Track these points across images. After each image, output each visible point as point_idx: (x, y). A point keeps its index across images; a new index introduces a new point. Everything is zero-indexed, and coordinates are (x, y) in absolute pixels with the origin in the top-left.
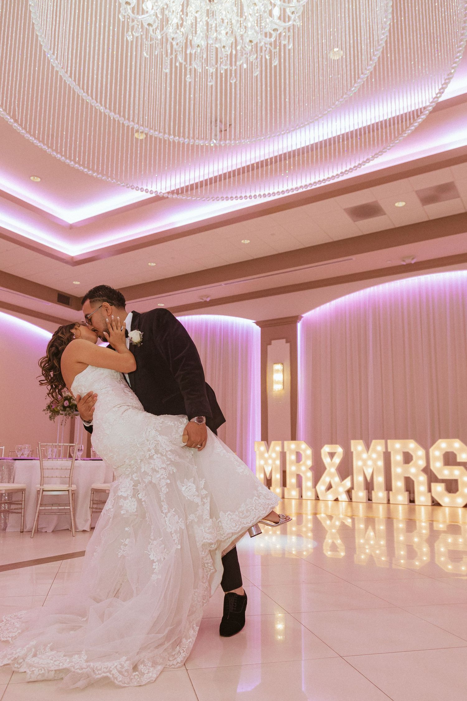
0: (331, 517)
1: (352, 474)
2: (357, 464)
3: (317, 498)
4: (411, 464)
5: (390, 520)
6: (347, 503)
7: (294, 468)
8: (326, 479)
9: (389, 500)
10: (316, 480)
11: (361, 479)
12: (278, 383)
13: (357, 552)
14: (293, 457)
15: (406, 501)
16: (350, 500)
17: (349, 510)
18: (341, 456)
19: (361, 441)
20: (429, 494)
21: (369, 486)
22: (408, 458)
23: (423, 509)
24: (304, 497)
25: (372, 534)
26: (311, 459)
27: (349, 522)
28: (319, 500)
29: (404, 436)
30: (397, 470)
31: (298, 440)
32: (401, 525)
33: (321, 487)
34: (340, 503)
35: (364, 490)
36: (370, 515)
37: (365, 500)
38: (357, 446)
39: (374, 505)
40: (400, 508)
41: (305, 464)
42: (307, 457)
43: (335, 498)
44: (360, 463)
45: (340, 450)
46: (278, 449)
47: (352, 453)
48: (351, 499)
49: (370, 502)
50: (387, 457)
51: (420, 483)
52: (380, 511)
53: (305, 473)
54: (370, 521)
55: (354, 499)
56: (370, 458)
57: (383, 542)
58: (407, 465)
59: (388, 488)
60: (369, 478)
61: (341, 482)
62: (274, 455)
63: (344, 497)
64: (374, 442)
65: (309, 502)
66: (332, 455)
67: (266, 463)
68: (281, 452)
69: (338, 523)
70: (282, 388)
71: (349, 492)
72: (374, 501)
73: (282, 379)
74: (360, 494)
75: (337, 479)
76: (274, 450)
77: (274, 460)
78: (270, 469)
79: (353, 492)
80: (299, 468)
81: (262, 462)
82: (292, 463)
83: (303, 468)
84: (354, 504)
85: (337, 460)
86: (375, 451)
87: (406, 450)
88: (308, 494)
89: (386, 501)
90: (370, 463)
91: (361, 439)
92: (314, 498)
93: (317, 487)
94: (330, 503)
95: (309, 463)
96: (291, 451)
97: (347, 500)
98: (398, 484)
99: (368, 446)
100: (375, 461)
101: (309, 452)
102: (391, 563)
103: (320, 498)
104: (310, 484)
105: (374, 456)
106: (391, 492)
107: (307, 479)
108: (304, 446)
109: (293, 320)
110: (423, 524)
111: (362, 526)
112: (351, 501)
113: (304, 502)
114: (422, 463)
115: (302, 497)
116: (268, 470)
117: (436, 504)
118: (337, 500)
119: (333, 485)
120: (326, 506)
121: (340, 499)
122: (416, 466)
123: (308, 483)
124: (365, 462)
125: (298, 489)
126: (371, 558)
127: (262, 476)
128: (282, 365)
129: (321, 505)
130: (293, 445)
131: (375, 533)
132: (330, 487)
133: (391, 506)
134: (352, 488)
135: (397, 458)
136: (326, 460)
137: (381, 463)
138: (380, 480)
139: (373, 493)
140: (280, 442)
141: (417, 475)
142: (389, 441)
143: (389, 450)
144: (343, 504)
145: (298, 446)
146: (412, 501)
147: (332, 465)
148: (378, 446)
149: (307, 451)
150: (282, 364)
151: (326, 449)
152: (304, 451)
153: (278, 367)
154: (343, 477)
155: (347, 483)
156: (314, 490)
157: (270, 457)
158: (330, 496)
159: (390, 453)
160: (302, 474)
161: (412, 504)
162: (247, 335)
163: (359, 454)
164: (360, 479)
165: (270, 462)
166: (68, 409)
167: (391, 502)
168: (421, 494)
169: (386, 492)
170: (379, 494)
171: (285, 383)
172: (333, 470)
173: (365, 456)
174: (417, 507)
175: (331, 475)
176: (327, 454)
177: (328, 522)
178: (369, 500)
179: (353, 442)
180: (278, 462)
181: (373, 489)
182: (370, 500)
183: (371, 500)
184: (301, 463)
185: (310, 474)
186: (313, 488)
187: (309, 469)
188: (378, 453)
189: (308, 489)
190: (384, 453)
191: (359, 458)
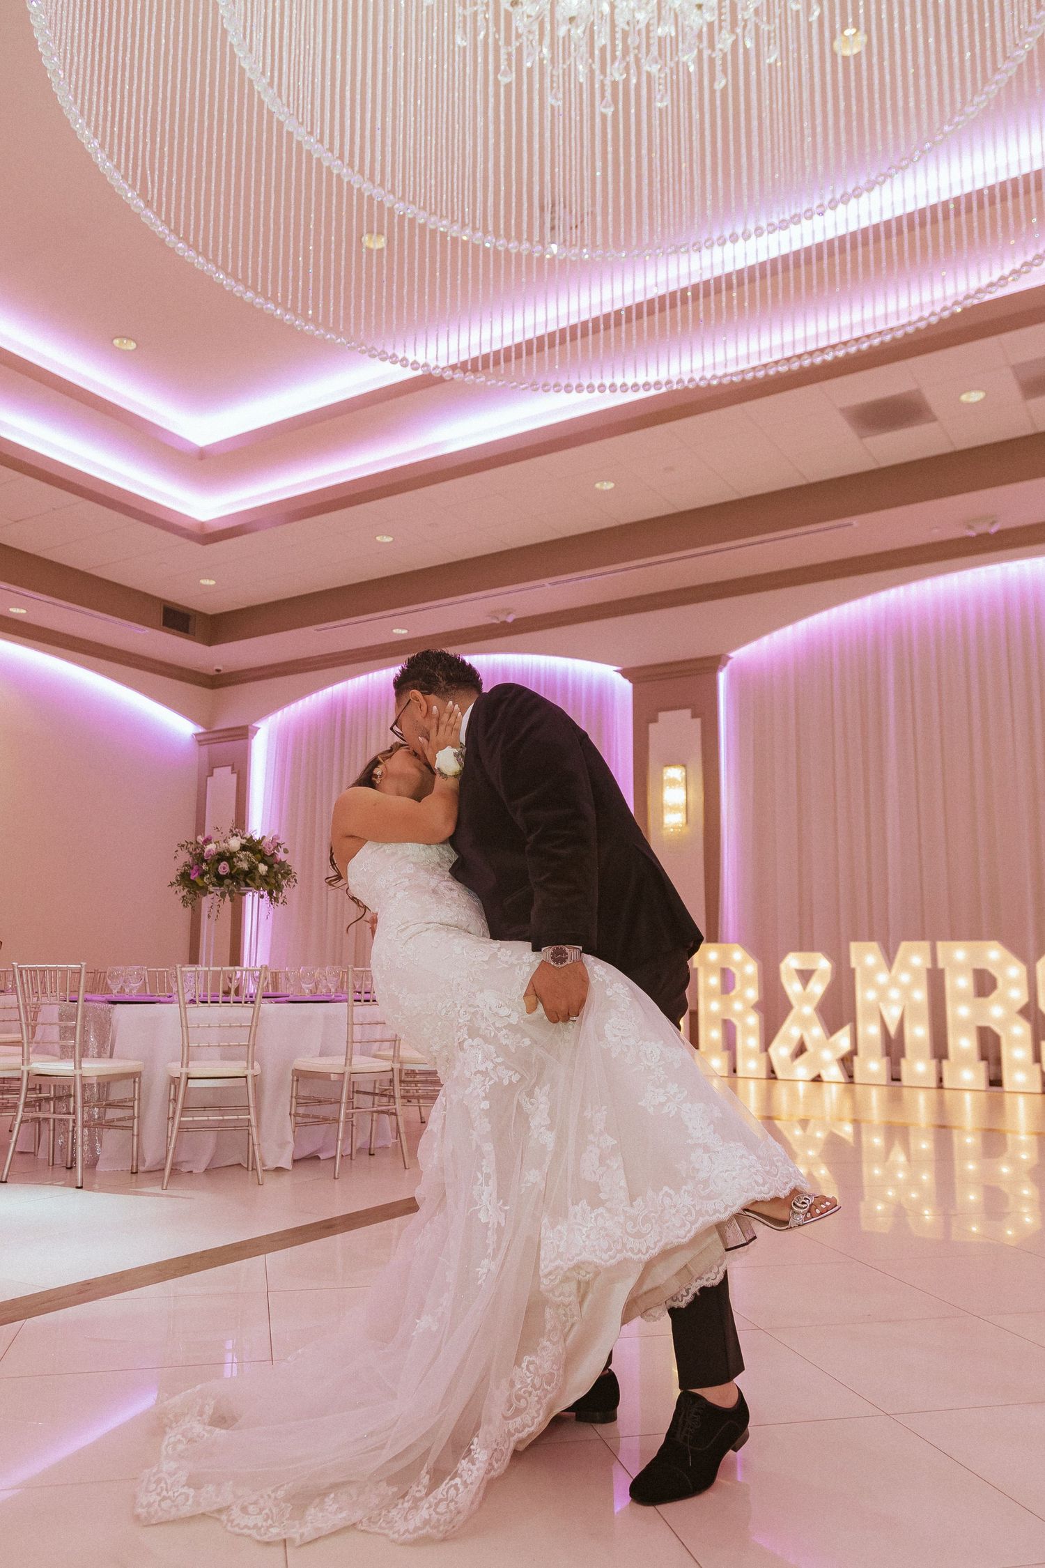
0: (804, 1123)
1: (853, 1020)
2: (865, 996)
3: (772, 1074)
4: (994, 996)
5: (943, 1129)
6: (843, 1085)
7: (715, 1006)
8: (791, 1031)
9: (941, 1080)
10: (769, 1034)
11: (874, 1030)
12: (674, 809)
13: (867, 1198)
14: (714, 981)
15: (982, 1084)
16: (848, 1080)
17: (847, 1104)
18: (828, 979)
19: (874, 945)
20: (1037, 1066)
21: (894, 1048)
22: (985, 984)
23: (1021, 1101)
24: (740, 1073)
25: (902, 1158)
26: (756, 985)
27: (847, 1130)
28: (775, 1078)
29: (975, 934)
30: (960, 1011)
31: (722, 942)
32: (968, 1139)
33: (781, 1051)
34: (825, 1085)
35: (883, 1056)
36: (897, 1119)
37: (884, 1079)
38: (866, 956)
39: (905, 1092)
40: (968, 1097)
41: (741, 997)
42: (746, 981)
43: (813, 1075)
44: (871, 995)
45: (823, 964)
47: (852, 971)
48: (851, 1076)
49: (897, 1083)
50: (936, 980)
51: (1015, 1042)
52: (921, 1106)
53: (742, 1016)
54: (897, 1132)
55: (857, 1079)
56: (894, 982)
57: (926, 1177)
58: (981, 1000)
59: (940, 1051)
60: (892, 1030)
61: (828, 1038)
63: (834, 1073)
64: (904, 945)
65: (752, 1085)
66: (805, 976)
69: (820, 1135)
70: (685, 821)
71: (847, 1062)
72: (906, 1080)
73: (684, 802)
74: (873, 1066)
75: (817, 1031)
79: (855, 1058)
80: (727, 1007)
82: (711, 994)
83: (738, 1006)
84: (858, 1088)
85: (818, 988)
86: (906, 967)
87: (980, 966)
88: (751, 1066)
89: (933, 1084)
90: (894, 994)
91: (872, 939)
92: (763, 1074)
93: (771, 1050)
94: (801, 1087)
95: (752, 994)
96: (709, 967)
97: (843, 1080)
98: (963, 1043)
99: (889, 956)
100: (906, 991)
101: (751, 968)
102: (947, 1226)
103: (779, 1074)
104: (753, 1042)
105: (905, 978)
106: (945, 1062)
107: (748, 1031)
108: (738, 954)
109: (709, 665)
110: (1023, 1138)
111: (878, 1141)
112: (852, 1083)
113: (740, 1083)
114: (1018, 996)
115: (735, 1071)
118: (818, 1079)
119: (809, 1045)
120: (793, 1094)
121: (825, 1077)
122: (1005, 1002)
123: (749, 1041)
124: (883, 992)
125: (726, 1054)
126: (899, 1212)
128: (683, 769)
129: (781, 1091)
130: (712, 953)
131: (909, 1160)
132: (801, 1050)
133: (947, 1094)
134: (854, 1052)
135: (959, 983)
136: (793, 988)
137: (920, 995)
138: (918, 1033)
139: (903, 1062)
141: (1006, 1022)
142: (940, 944)
143: (941, 965)
144: (833, 1091)
145: (725, 956)
146: (995, 1082)
147: (806, 999)
148: (915, 956)
149: (747, 968)
150: (684, 766)
151: (792, 962)
152: (741, 965)
153: (674, 773)
154: (832, 1028)
155: (843, 1040)
156: (764, 1055)
158: (802, 1071)
159: (942, 972)
160: (734, 1020)
161: (995, 1089)
162: (600, 698)
163: (870, 974)
164: (870, 1031)
166: (227, 881)
167: (946, 1084)
168: (1017, 1065)
169: (934, 1063)
170: (918, 1067)
171: (691, 807)
172: (808, 1010)
173: (882, 978)
174: (1007, 1098)
175: (804, 1023)
176: (794, 973)
177: (798, 1132)
178: (893, 1080)
179: (854, 947)
181: (903, 1055)
182: (896, 1078)
183: (899, 1080)
184: (733, 994)
185: (753, 1020)
186: (761, 1051)
187: (752, 1007)
188: (914, 971)
189: (749, 1054)
190: (929, 971)
191: (870, 982)
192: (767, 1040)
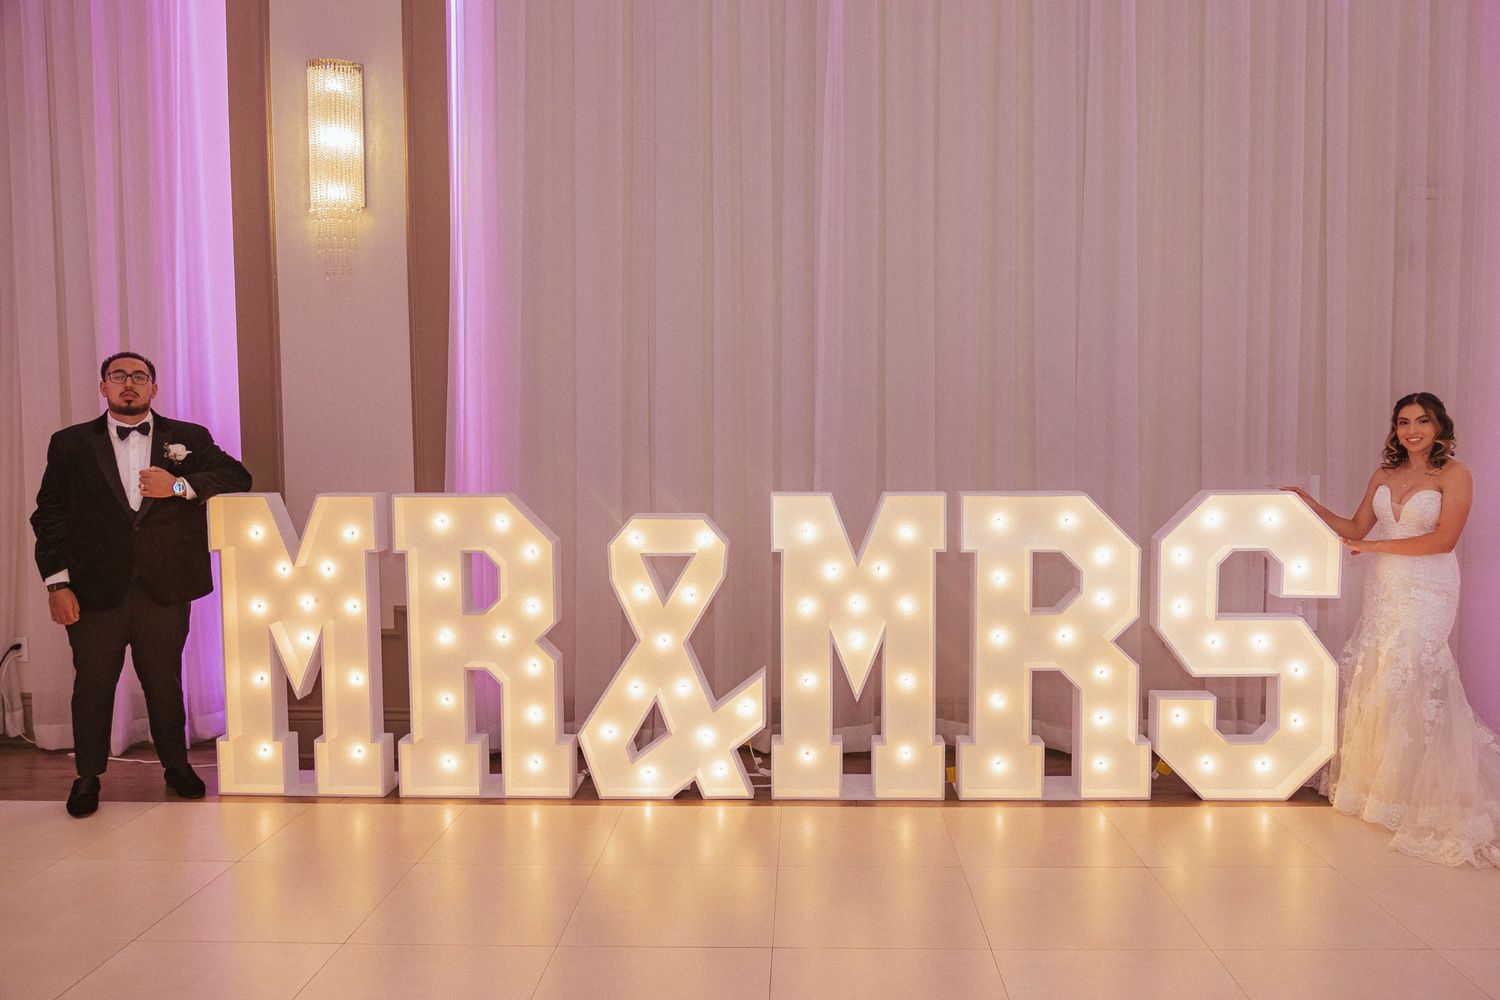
1: (772, 661)
2: (801, 608)
3: (586, 791)
6: (744, 805)
7: (447, 637)
8: (632, 689)
9: (951, 784)
10: (579, 697)
11: (817, 685)
12: (333, 169)
14: (446, 579)
15: (1034, 786)
16: (756, 793)
18: (719, 577)
19: (826, 501)
26: (549, 587)
28: (594, 798)
30: (1001, 639)
31: (453, 490)
33: (605, 733)
34: (704, 807)
35: (830, 731)
38: (803, 524)
40: (997, 820)
41: (513, 616)
42: (527, 579)
43: (682, 784)
44: (809, 608)
45: (704, 540)
46: (354, 533)
48: (762, 788)
50: (953, 578)
51: (1103, 697)
53: (512, 657)
55: (778, 792)
56: (860, 579)
60: (857, 688)
61: (712, 705)
62: (328, 569)
63: (723, 776)
64: (891, 502)
66: (667, 570)
67: (283, 606)
68: (369, 554)
71: (754, 756)
72: (880, 787)
74: (810, 759)
75: (687, 686)
76: (332, 546)
77: (330, 595)
78: (307, 640)
80: (475, 640)
81: (259, 607)
82: (438, 609)
83: (504, 639)
85: (692, 596)
86: (889, 546)
87: (1046, 545)
88: (535, 768)
89: (936, 793)
90: (857, 604)
91: (825, 489)
92: (565, 789)
93: (585, 737)
94: (650, 816)
95: (538, 608)
96: (436, 550)
98: (1001, 703)
99: (858, 527)
100: (883, 598)
101: (535, 551)
103: (603, 790)
104: (540, 717)
105: (886, 570)
106: (962, 744)
107: (527, 694)
108: (502, 518)
112: (766, 799)
113: (509, 812)
114: (1119, 608)
115: (497, 786)
116: (298, 646)
117: (1170, 789)
118: (691, 795)
119: (669, 718)
120: (635, 829)
121: (707, 791)
122: (1090, 620)
123: (530, 712)
124: (832, 599)
125: (476, 743)
127: (262, 678)
128: (355, 75)
129: (607, 823)
130: (441, 517)
132: (651, 730)
133: (965, 812)
134: (771, 732)
135: (1001, 580)
136: (636, 593)
137: (915, 606)
138: (912, 684)
139: (877, 748)
140: (367, 502)
141: (1084, 658)
142: (969, 501)
143: (965, 544)
144: (722, 819)
145: (470, 522)
147: (666, 620)
148: (911, 524)
149: (525, 549)
150: (358, 68)
151: (636, 538)
152: (510, 544)
153: (334, 83)
154: (720, 684)
155: (747, 708)
156: (566, 746)
157: (307, 578)
158: (651, 777)
159: (968, 559)
160: (495, 670)
163: (810, 563)
164: (809, 685)
165: (307, 602)
167: (962, 791)
168: (1105, 740)
169: (939, 747)
170: (907, 756)
171: (377, 164)
172: (664, 642)
173: (832, 571)
175: (660, 671)
176: (641, 561)
179: (780, 503)
180: (355, 606)
181: (876, 731)
184: (492, 609)
185: (539, 666)
186: (559, 740)
187: (540, 642)
188: (904, 558)
189: (531, 739)
190: (940, 557)
191: (811, 582)
192: (573, 714)
